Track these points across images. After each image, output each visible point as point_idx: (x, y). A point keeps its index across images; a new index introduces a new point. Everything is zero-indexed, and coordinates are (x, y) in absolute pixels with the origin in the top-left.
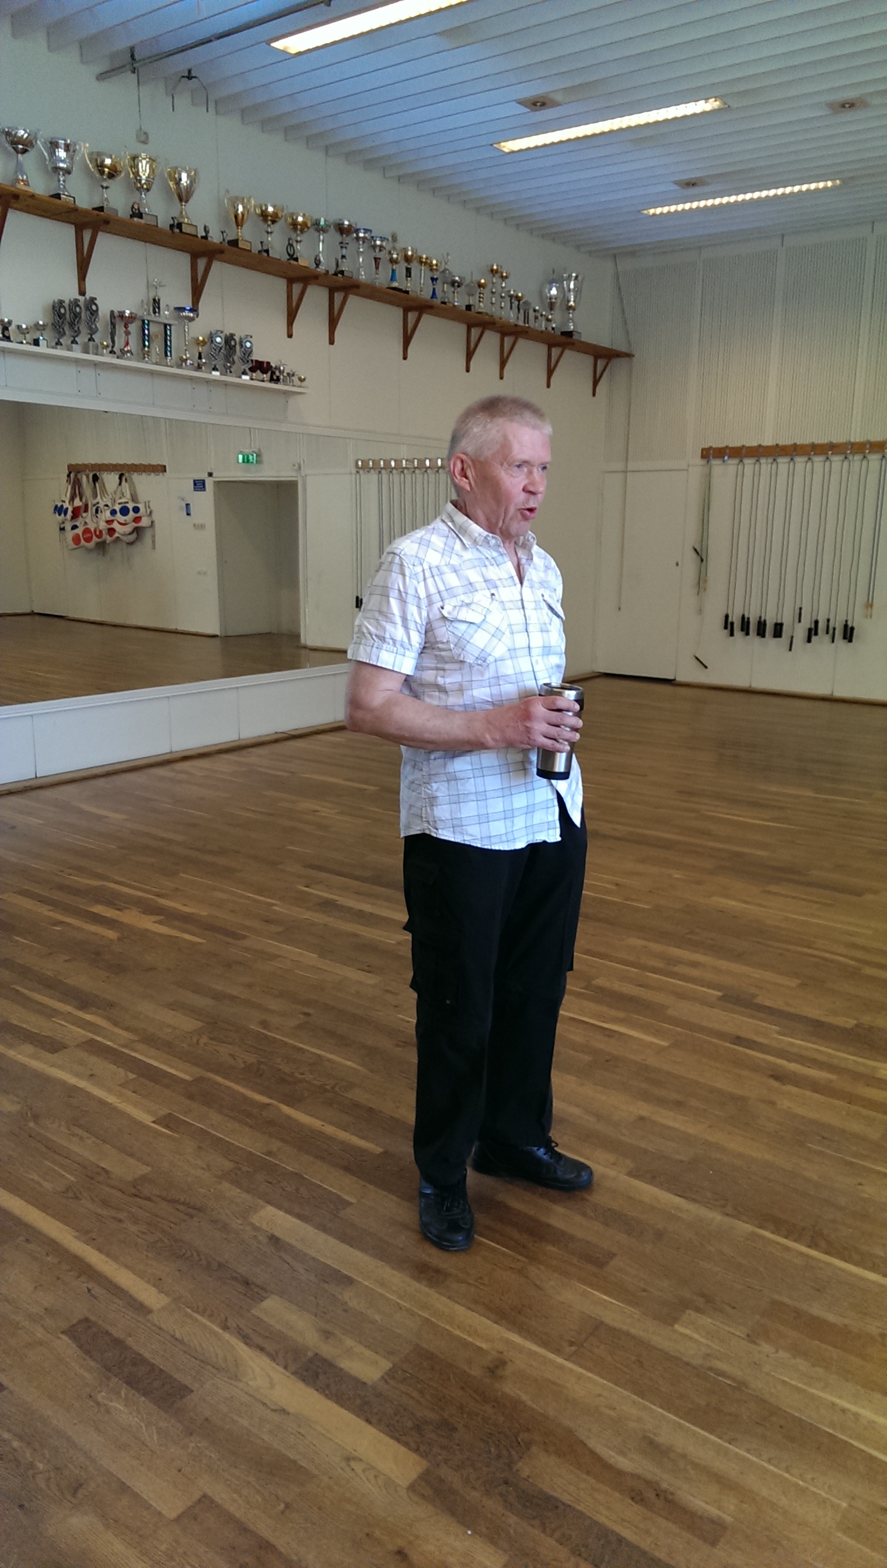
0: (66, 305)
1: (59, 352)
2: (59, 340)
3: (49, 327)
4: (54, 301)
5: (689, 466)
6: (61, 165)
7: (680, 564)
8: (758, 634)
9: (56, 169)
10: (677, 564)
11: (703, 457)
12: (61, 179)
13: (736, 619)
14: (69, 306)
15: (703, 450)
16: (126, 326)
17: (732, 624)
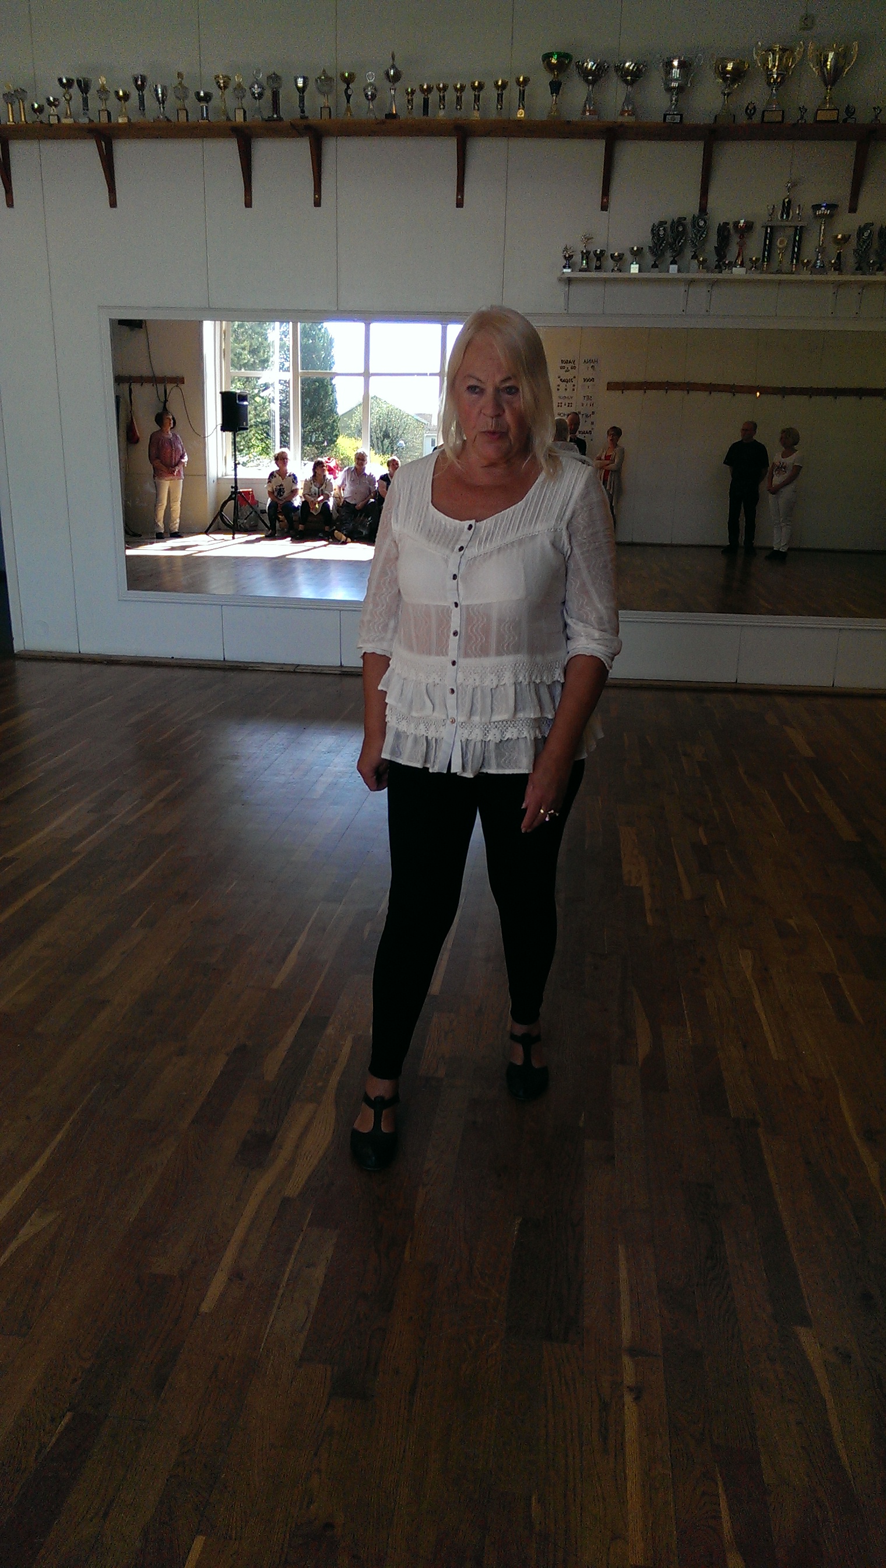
0: (668, 225)
1: (655, 274)
2: (655, 262)
3: (646, 250)
4: (654, 225)
6: (674, 84)
9: (669, 89)
12: (674, 99)
14: (671, 227)
16: (742, 237)
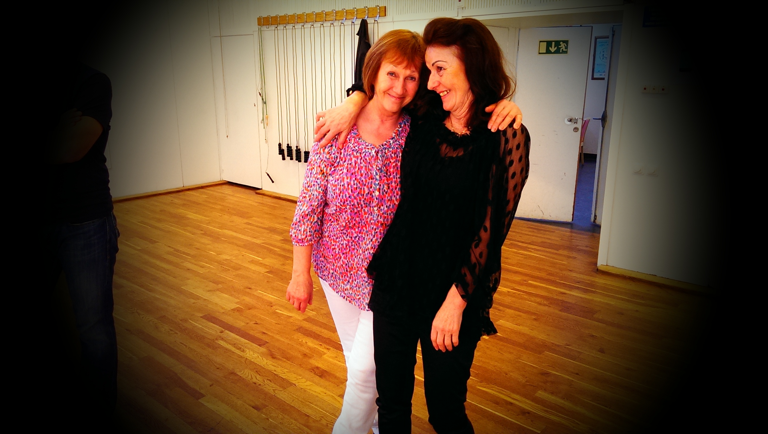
5: (253, 32)
7: (256, 105)
8: (296, 160)
10: (255, 105)
11: (259, 25)
13: (285, 147)
15: (258, 18)
17: (283, 150)
